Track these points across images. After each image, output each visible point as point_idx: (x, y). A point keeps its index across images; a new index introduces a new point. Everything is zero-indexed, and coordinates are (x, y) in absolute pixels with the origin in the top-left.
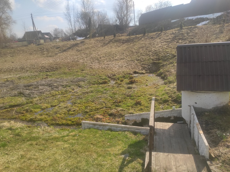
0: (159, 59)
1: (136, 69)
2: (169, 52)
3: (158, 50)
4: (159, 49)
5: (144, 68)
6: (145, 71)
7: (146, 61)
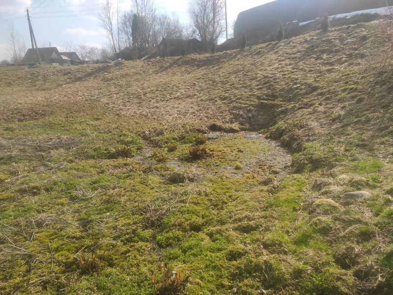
0: (274, 97)
1: (217, 119)
2: (299, 81)
3: (271, 76)
4: (273, 74)
5: (237, 117)
6: (239, 125)
7: (242, 102)
